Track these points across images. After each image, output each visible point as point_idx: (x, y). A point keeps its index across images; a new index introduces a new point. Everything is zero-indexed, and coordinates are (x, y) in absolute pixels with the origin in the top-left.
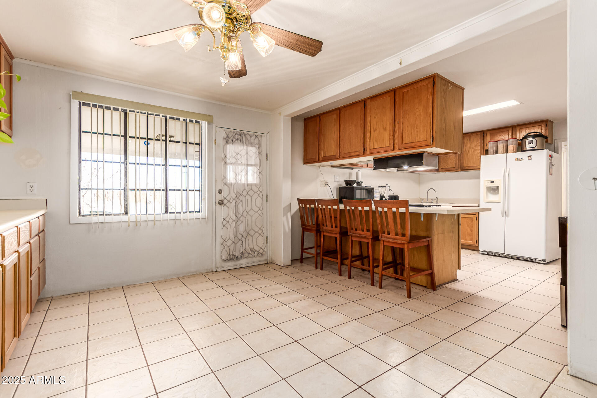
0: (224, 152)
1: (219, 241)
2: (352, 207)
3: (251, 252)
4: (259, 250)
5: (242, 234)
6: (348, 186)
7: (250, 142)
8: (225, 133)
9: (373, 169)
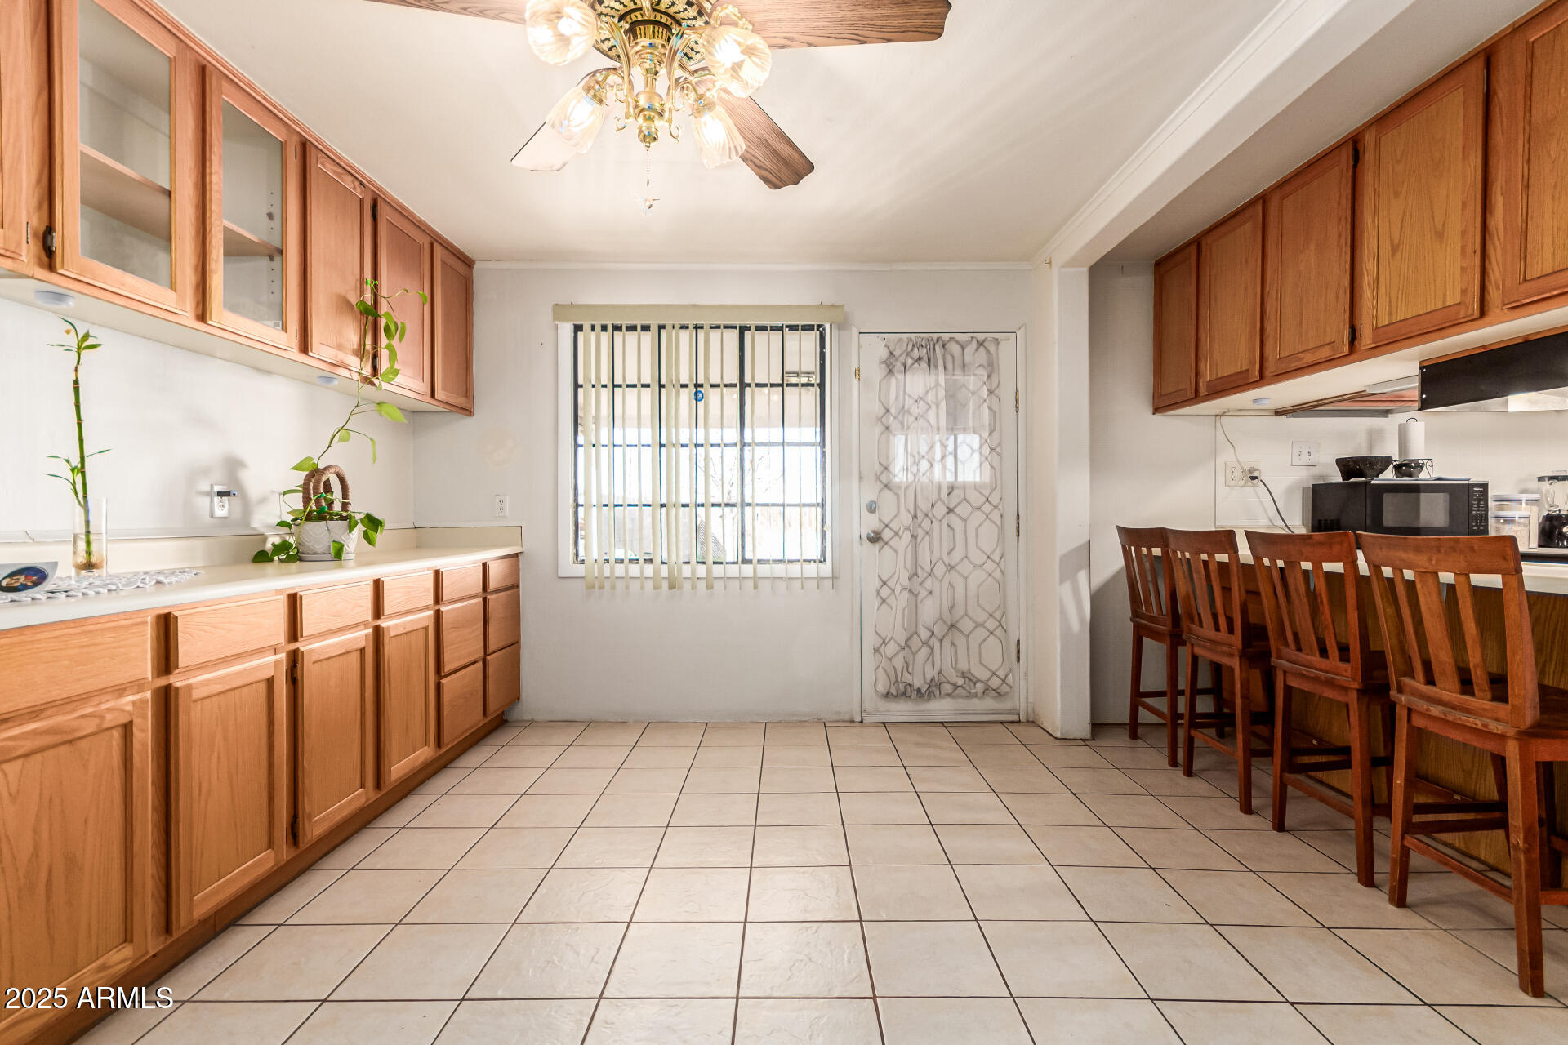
0: (880, 400)
1: (870, 641)
2: (1278, 561)
3: (960, 682)
4: (988, 680)
5: (932, 628)
6: (1353, 480)
7: (958, 362)
8: (886, 346)
9: (1416, 405)
